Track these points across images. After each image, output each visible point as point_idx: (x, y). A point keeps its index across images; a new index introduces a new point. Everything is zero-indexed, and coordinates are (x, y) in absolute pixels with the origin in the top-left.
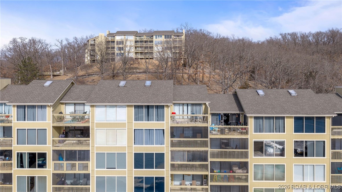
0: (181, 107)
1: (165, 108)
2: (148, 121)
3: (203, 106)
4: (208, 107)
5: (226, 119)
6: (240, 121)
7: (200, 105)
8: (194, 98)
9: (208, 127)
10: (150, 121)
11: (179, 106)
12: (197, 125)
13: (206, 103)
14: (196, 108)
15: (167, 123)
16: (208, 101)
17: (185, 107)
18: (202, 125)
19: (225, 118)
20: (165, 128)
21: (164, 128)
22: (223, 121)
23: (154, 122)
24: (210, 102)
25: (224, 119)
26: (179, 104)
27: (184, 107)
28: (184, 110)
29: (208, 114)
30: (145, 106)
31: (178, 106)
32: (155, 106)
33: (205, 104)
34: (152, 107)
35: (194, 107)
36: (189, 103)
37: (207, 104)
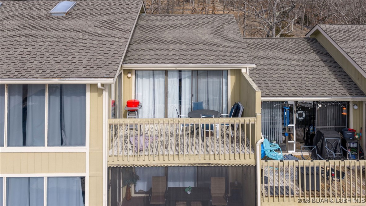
0: (160, 81)
1: (88, 94)
2: (24, 144)
3: (229, 77)
4: (254, 86)
5: (305, 119)
6: (348, 126)
7: (220, 73)
8: (200, 52)
9: (255, 167)
10: (32, 145)
11: (151, 79)
12: (212, 157)
13: (240, 70)
14: (207, 82)
15: (96, 152)
16: (246, 63)
17: (173, 82)
18: (232, 158)
19: (300, 115)
20: (87, 175)
21: (84, 171)
22: (294, 125)
23: (46, 149)
24: (254, 66)
25: (297, 120)
26: (154, 73)
27: (170, 80)
28: (169, 90)
29: (255, 116)
30: (11, 87)
31: (149, 77)
32: (52, 87)
33: (238, 72)
34: (40, 89)
35: (202, 81)
36: (184, 70)
37: (243, 71)
